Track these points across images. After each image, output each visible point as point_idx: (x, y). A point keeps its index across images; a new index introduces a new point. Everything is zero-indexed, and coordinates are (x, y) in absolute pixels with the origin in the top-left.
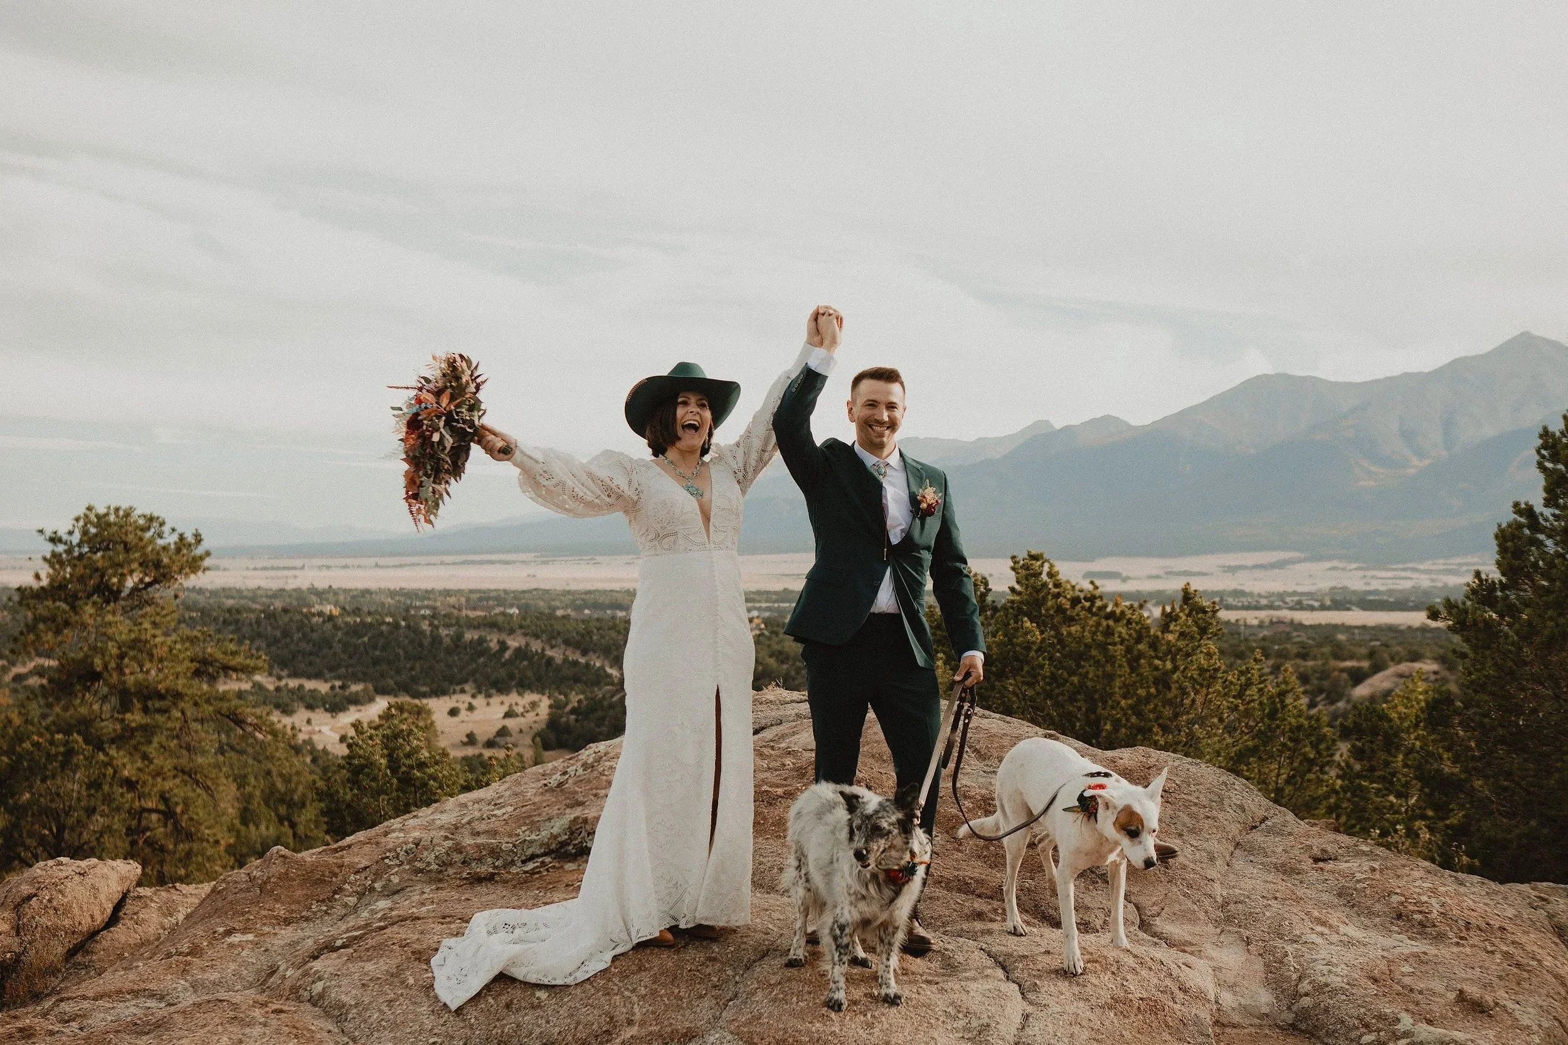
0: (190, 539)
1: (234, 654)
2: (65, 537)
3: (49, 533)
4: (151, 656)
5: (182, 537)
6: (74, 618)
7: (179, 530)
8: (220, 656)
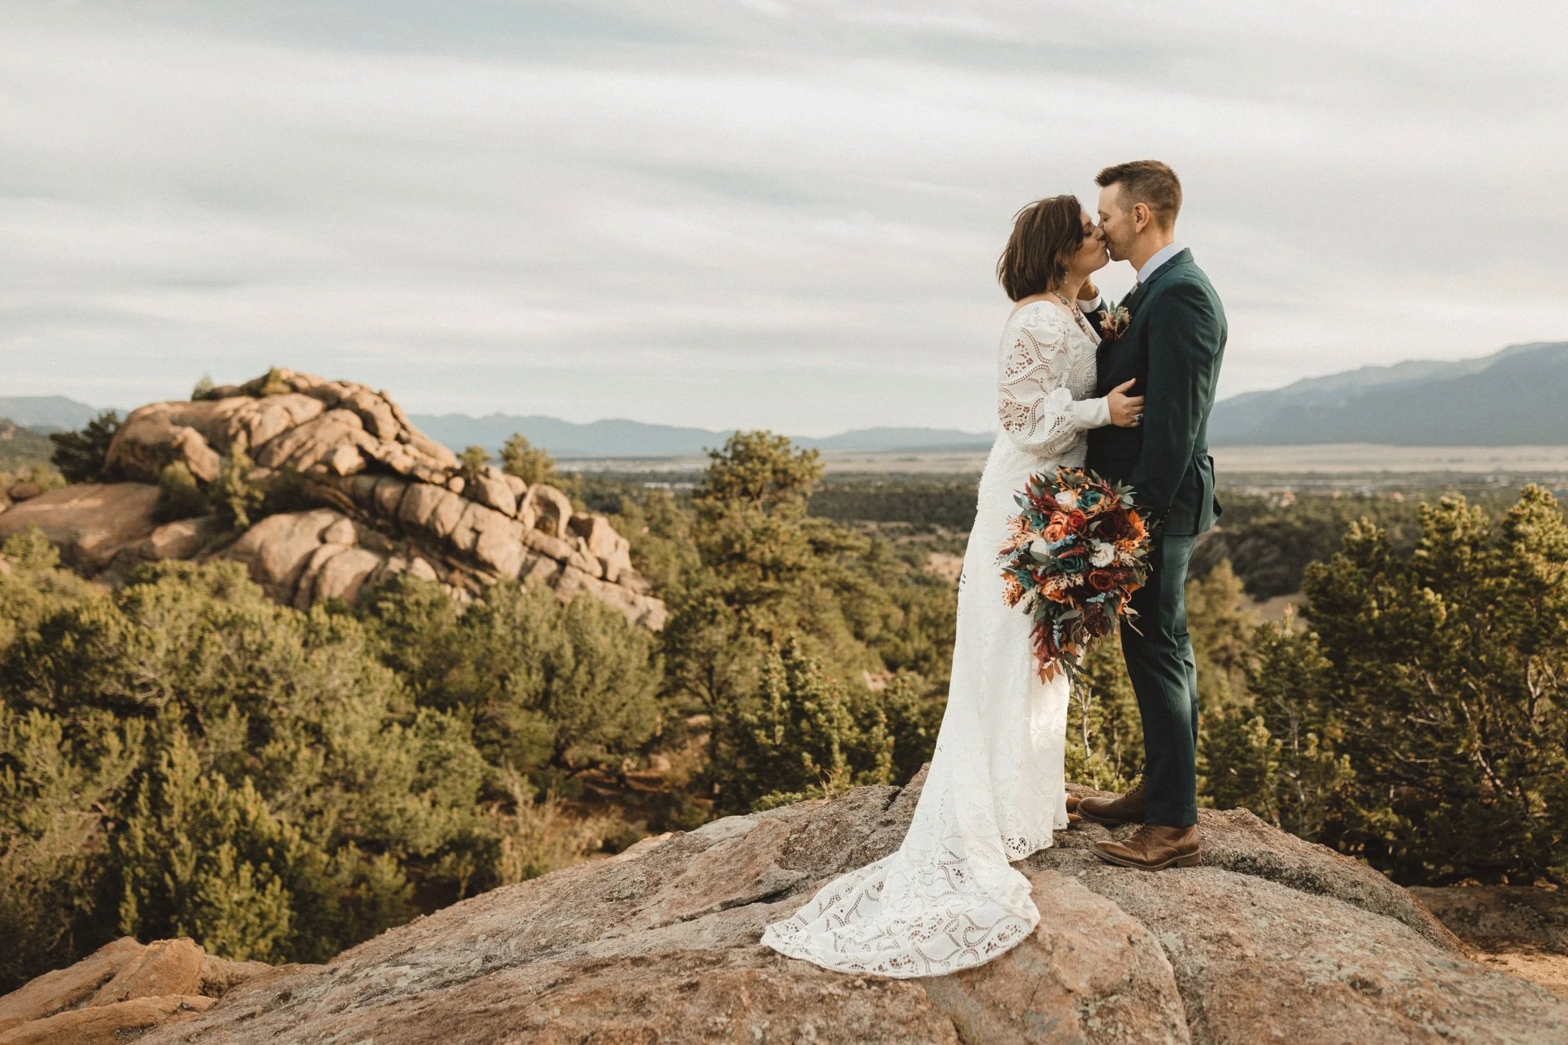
0: (811, 454)
1: (845, 537)
2: (722, 454)
3: (710, 450)
4: (776, 540)
5: (804, 452)
6: (726, 512)
7: (803, 447)
8: (833, 538)
